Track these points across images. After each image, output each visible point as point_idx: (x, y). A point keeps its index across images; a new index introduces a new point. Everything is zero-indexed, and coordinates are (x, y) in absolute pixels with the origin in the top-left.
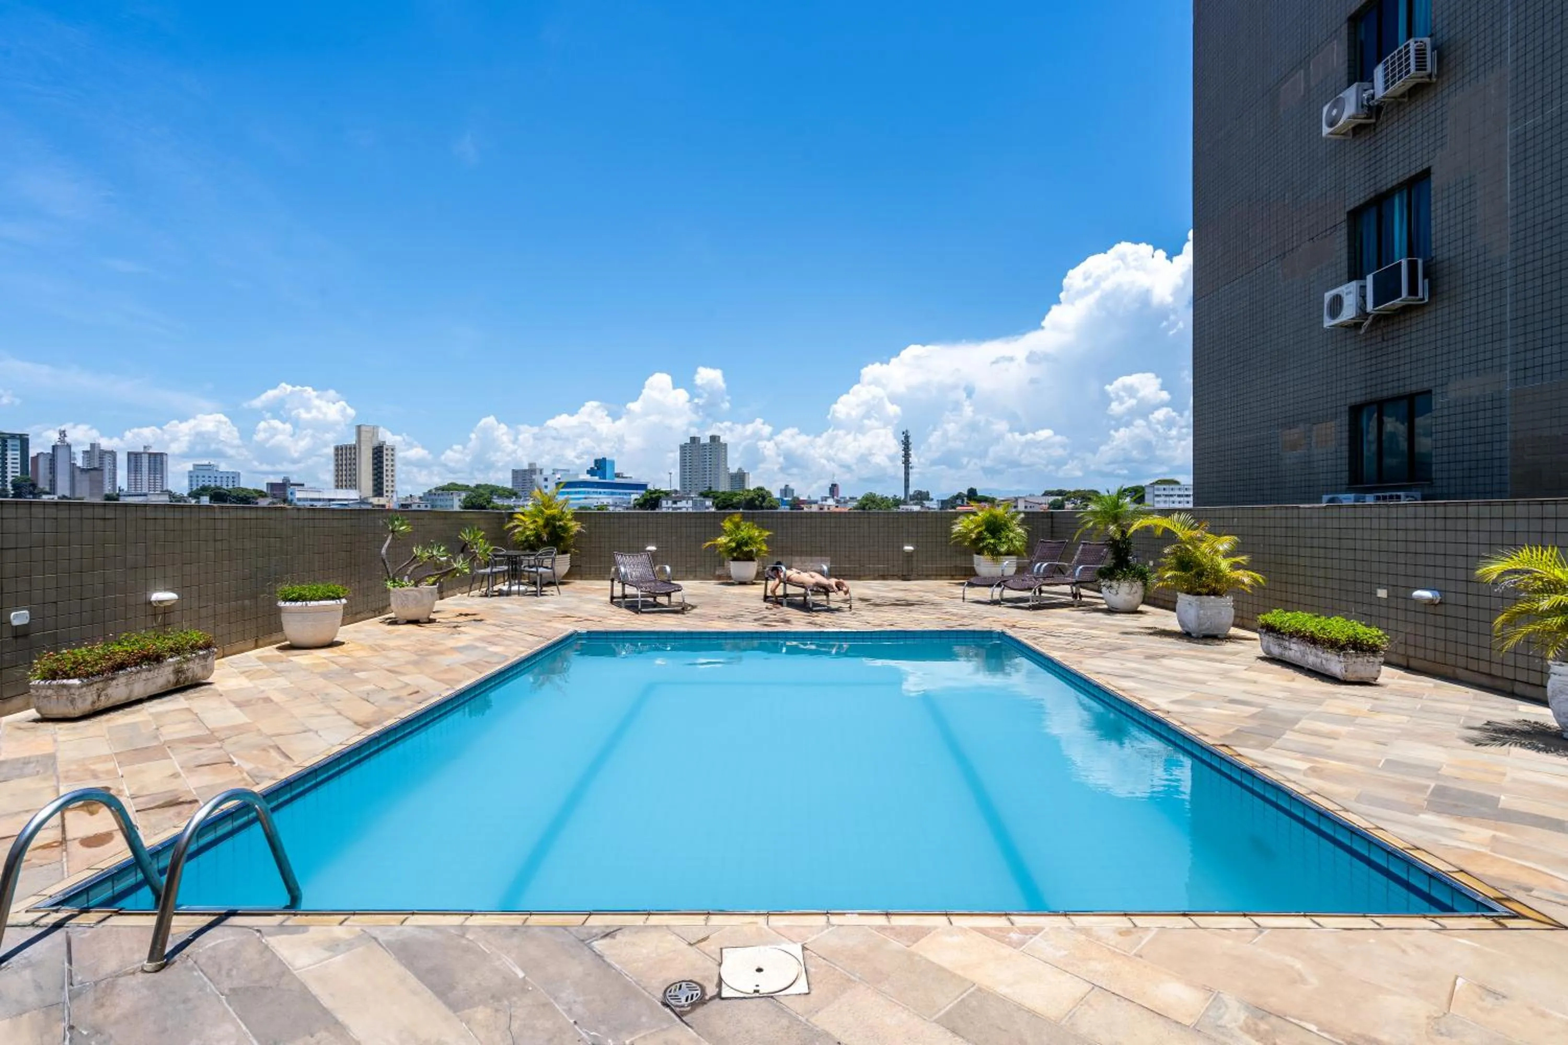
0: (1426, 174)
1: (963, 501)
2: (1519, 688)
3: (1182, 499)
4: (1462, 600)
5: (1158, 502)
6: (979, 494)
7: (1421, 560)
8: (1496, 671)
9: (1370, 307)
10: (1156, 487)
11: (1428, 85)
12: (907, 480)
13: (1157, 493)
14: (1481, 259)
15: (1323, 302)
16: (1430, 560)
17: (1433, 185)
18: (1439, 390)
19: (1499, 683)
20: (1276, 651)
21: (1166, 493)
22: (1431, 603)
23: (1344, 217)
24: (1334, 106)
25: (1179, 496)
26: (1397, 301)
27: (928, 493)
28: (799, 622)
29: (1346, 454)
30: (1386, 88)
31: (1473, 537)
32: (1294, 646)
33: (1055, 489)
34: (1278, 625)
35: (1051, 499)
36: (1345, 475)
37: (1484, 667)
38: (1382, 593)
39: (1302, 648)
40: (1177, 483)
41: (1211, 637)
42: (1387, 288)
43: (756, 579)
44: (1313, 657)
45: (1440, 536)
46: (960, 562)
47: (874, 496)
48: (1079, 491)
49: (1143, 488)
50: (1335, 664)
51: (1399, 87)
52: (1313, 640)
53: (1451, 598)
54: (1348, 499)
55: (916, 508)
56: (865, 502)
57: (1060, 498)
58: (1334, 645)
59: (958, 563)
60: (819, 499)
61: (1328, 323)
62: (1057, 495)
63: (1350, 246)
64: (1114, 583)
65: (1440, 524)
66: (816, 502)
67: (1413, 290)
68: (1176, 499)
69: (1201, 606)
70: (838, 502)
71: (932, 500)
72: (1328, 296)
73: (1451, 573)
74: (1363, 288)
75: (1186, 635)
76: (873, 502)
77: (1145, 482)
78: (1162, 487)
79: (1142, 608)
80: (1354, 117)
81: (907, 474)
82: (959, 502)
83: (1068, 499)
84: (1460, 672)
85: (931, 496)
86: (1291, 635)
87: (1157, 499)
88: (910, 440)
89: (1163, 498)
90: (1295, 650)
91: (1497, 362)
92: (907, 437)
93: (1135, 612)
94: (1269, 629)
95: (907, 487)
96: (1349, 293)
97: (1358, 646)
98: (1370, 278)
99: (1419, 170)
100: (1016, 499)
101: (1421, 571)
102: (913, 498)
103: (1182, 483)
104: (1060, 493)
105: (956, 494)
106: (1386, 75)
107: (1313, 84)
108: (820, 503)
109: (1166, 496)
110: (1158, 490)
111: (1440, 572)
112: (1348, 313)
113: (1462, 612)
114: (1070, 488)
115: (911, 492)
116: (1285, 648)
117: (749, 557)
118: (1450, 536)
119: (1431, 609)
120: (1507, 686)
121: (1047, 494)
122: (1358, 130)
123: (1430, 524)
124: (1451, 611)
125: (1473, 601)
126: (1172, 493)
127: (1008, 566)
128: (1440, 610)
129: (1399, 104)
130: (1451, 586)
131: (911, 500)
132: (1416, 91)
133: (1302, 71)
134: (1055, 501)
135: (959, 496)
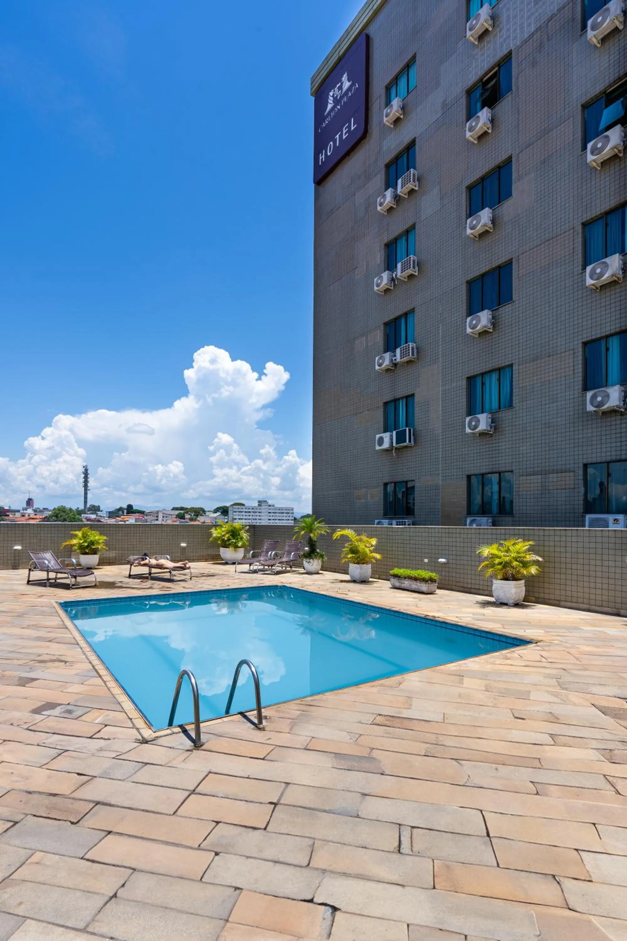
0: (413, 395)
1: (123, 512)
2: (472, 591)
3: (247, 514)
4: (454, 562)
5: (235, 515)
6: (134, 508)
7: (440, 548)
8: (465, 586)
9: (394, 444)
10: (235, 507)
11: (414, 361)
12: (86, 498)
13: (234, 510)
14: (432, 433)
15: (375, 440)
16: (443, 548)
17: (415, 400)
18: (417, 480)
19: (466, 590)
20: (397, 584)
21: (239, 510)
22: (444, 563)
23: (382, 404)
24: (380, 358)
25: (245, 512)
26: (405, 444)
27: (99, 506)
28: (157, 589)
29: (382, 503)
30: (401, 358)
31: (458, 540)
32: (406, 582)
33: (179, 506)
34: (399, 574)
35: (177, 512)
36: (382, 511)
37: (461, 585)
38: (426, 560)
39: (410, 582)
40: (243, 505)
41: (364, 582)
42: (401, 438)
43: (99, 565)
44: (415, 585)
45: (447, 539)
46: (211, 552)
47: (64, 508)
48: (193, 508)
49: (228, 507)
50: (424, 587)
51: (405, 359)
52: (416, 579)
53: (451, 561)
54: (385, 522)
55: (93, 516)
56: (57, 512)
57: (182, 512)
58: (424, 580)
59: (209, 553)
60: (21, 509)
61: (378, 448)
62: (181, 510)
63: (384, 417)
64: (311, 560)
65: (447, 535)
66: (18, 511)
67: (410, 441)
68: (244, 514)
69: (361, 569)
70: (35, 511)
71: (102, 511)
72: (378, 436)
73: (450, 553)
74: (392, 436)
75: (354, 581)
76: (64, 512)
77: (228, 504)
78: (237, 507)
79: (320, 572)
80: (388, 366)
81: (86, 494)
82: (121, 513)
83: (187, 513)
84: (454, 587)
85: (101, 509)
86: (405, 578)
87: (234, 513)
88: (89, 472)
89: (237, 513)
90: (407, 583)
91: (437, 472)
92: (86, 470)
93: (318, 573)
94: (396, 576)
95: (86, 502)
96: (386, 437)
97: (432, 580)
98: (394, 432)
99: (410, 393)
100: (158, 512)
101: (440, 551)
102: (90, 509)
103: (246, 505)
104: (182, 509)
105: (118, 507)
106: (401, 353)
107: (369, 345)
108: (22, 511)
109: (240, 512)
110: (235, 508)
111: (447, 552)
112: (386, 445)
113: (454, 566)
114: (188, 506)
115: (88, 506)
116: (402, 583)
117: (94, 552)
118: (451, 540)
119: (443, 565)
120: (469, 591)
121: (174, 509)
122: (388, 370)
123: (444, 535)
124: (451, 566)
125: (458, 562)
126: (242, 510)
127: (240, 554)
128: (447, 566)
129: (403, 365)
130: (451, 557)
131: (89, 511)
132: (409, 362)
133: (365, 338)
134: (179, 513)
135: (121, 509)
